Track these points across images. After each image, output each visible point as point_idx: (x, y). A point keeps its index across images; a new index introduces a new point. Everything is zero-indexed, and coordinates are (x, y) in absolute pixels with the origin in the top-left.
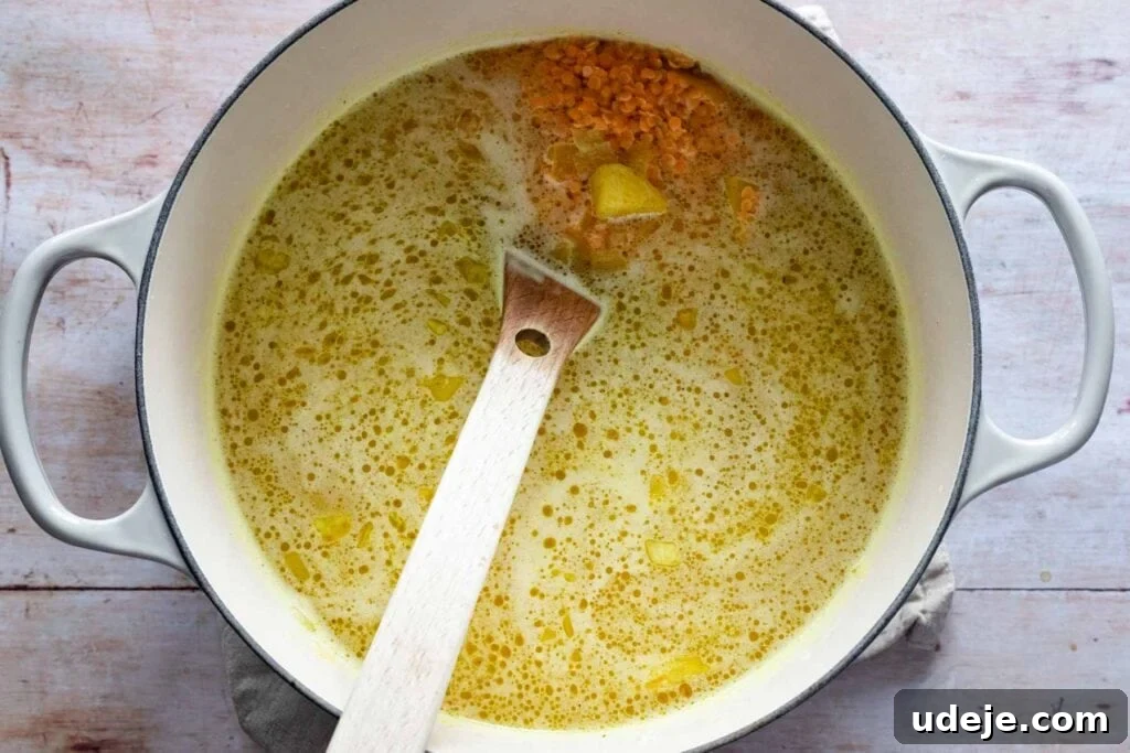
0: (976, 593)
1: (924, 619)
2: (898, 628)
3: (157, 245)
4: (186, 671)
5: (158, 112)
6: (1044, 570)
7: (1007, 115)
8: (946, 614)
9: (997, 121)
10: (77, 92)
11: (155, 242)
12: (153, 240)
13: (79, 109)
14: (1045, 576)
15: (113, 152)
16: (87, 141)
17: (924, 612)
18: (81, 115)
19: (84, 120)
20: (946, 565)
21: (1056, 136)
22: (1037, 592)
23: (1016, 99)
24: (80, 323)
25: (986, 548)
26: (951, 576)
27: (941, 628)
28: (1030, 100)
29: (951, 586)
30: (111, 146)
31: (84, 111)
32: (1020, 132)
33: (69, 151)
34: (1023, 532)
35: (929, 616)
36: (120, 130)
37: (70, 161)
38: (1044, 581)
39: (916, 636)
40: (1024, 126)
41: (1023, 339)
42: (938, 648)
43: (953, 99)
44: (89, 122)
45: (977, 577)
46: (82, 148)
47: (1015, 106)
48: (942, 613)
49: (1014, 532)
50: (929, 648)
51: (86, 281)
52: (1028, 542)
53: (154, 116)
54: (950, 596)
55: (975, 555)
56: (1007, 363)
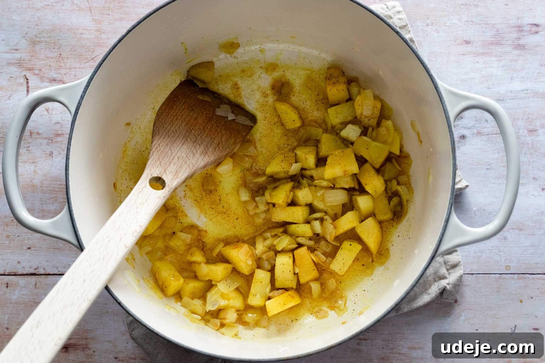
0: (475, 275)
1: (448, 287)
2: (436, 292)
3: (83, 99)
4: (107, 312)
5: (94, 58)
6: (508, 264)
7: (488, 51)
8: (459, 285)
9: (483, 54)
10: (58, 49)
11: (82, 97)
12: (81, 96)
13: (60, 57)
14: (508, 267)
15: (75, 76)
16: (63, 71)
17: (448, 284)
18: (61, 59)
19: (62, 61)
20: (459, 262)
21: (511, 61)
22: (503, 275)
23: (492, 43)
24: (60, 154)
25: (479, 254)
26: (462, 267)
27: (457, 292)
28: (498, 44)
29: (461, 272)
30: (73, 73)
31: (62, 58)
32: (494, 59)
33: (55, 76)
34: (497, 247)
35: (451, 286)
36: (78, 65)
37: (56, 80)
38: (506, 269)
39: (445, 296)
40: (496, 56)
41: (496, 156)
42: (456, 301)
43: (462, 44)
44: (64, 62)
45: (475, 268)
46: (61, 74)
47: (492, 47)
48: (458, 284)
49: (492, 247)
50: (452, 301)
51: (62, 134)
52: (500, 251)
53: (93, 59)
54: (461, 277)
55: (474, 257)
56: (489, 167)
